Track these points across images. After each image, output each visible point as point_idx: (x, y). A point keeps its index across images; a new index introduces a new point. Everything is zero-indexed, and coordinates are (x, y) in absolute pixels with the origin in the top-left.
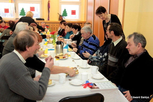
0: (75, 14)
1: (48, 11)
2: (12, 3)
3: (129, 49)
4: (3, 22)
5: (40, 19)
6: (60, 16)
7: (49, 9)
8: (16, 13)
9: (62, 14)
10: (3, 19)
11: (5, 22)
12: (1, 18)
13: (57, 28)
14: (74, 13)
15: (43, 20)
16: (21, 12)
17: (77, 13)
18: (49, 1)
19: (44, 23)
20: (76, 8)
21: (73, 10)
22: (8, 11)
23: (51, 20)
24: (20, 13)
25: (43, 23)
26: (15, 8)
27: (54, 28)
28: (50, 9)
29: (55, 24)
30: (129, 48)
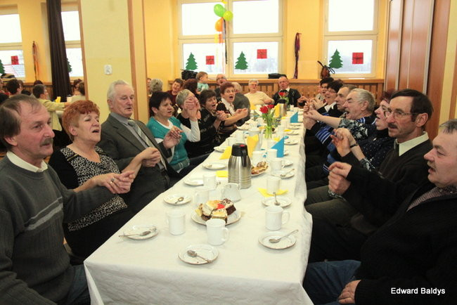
0: (362, 62)
1: (295, 58)
2: (221, 44)
3: (432, 162)
5: (279, 74)
6: (325, 68)
7: (296, 53)
9: (328, 64)
14: (358, 58)
16: (238, 61)
17: (367, 59)
18: (298, 34)
20: (365, 47)
21: (357, 53)
22: (213, 60)
24: (235, 64)
26: (226, 53)
28: (299, 52)
29: (312, 88)
30: (434, 161)
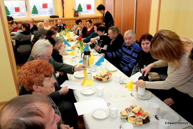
0: (90, 9)
1: (63, 7)
2: (23, 1)
4: (14, 23)
5: (55, 16)
7: (63, 5)
8: (27, 12)
9: (77, 10)
10: (14, 19)
11: (16, 23)
12: (12, 18)
13: (73, 25)
14: (89, 7)
15: (58, 17)
16: (33, 9)
19: (61, 20)
21: (88, 5)
23: (66, 17)
25: (59, 20)
26: (26, 6)
27: (70, 25)
29: (71, 21)
